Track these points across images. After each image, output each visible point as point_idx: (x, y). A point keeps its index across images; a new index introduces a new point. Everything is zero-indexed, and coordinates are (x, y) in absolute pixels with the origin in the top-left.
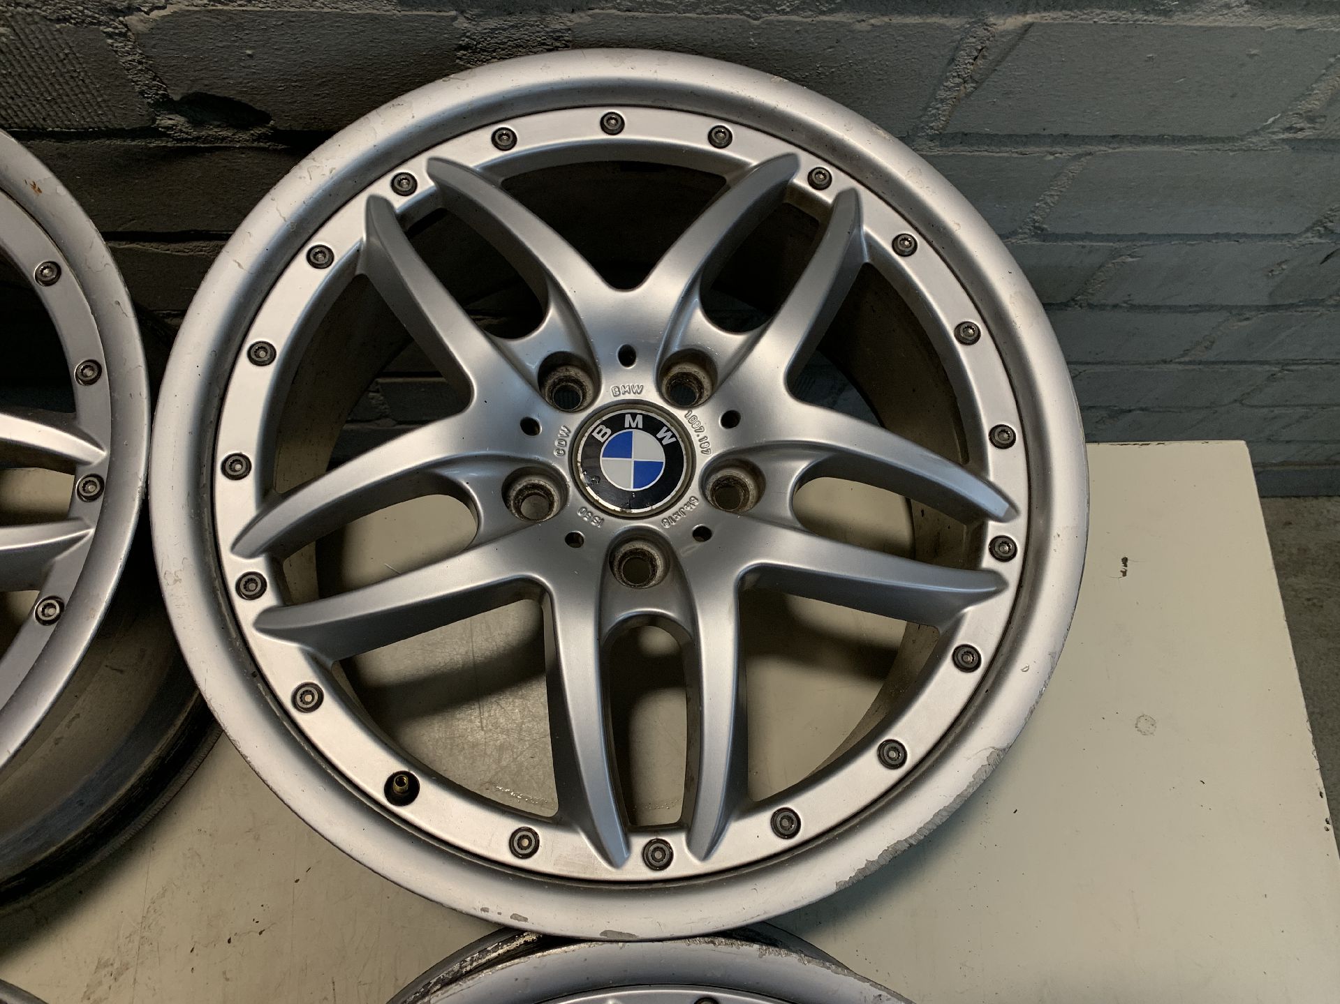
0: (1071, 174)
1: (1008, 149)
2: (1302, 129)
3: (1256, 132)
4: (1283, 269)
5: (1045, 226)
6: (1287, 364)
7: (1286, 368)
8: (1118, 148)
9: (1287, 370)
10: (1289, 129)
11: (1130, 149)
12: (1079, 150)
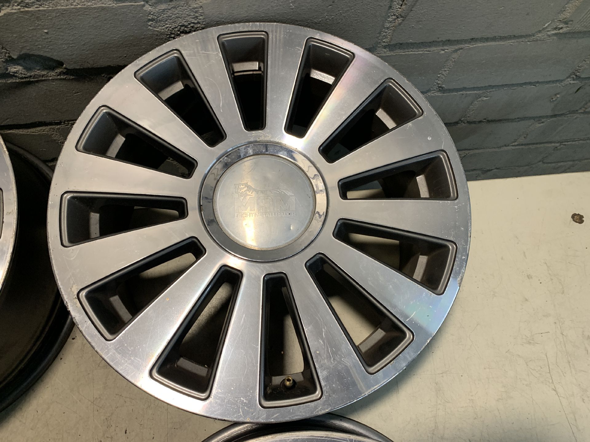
0: (453, 60)
1: (422, 50)
2: (562, 28)
3: (540, 32)
4: (557, 97)
5: (444, 86)
6: (562, 142)
7: (562, 144)
8: (475, 45)
9: (563, 145)
10: (555, 29)
11: (480, 45)
12: (457, 47)
